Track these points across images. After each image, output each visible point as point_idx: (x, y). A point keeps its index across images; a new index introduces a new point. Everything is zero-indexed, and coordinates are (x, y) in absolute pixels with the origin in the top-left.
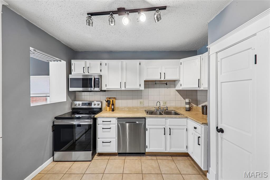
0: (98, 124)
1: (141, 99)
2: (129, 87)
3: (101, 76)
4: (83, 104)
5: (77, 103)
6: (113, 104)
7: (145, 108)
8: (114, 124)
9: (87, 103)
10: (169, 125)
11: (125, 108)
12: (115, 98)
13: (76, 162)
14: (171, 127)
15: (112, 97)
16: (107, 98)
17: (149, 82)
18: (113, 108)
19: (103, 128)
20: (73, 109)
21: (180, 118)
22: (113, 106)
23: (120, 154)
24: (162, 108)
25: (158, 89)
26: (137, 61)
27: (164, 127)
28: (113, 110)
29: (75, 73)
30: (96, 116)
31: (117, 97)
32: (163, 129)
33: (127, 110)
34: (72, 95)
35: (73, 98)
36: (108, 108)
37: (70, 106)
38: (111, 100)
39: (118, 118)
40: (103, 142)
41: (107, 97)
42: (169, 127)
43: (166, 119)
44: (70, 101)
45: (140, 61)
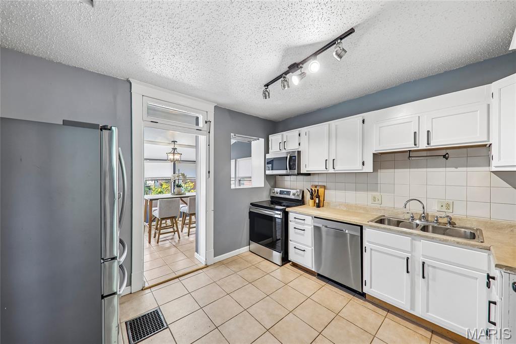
0: (290, 221)
1: (376, 190)
2: (340, 168)
3: (299, 152)
4: (281, 192)
5: (276, 190)
6: (318, 197)
7: (383, 211)
8: (309, 225)
9: (285, 191)
10: (424, 256)
11: (340, 205)
12: (325, 187)
13: (266, 261)
14: (427, 261)
15: (320, 184)
16: (312, 185)
17: (396, 154)
18: (317, 201)
19: (295, 228)
20: (272, 197)
21: (459, 245)
22: (317, 199)
23: (320, 276)
24: (434, 216)
25: (425, 170)
26: (358, 118)
27: (409, 255)
28: (318, 206)
29: (272, 151)
30: (287, 209)
31: (328, 185)
32: (404, 258)
33: (345, 209)
34: (272, 180)
35: (272, 183)
36: (311, 202)
37: (268, 193)
38: (316, 189)
39: (315, 217)
40: (295, 248)
41: (312, 183)
42: (422, 259)
43: (413, 239)
44: (269, 186)
45: (363, 117)
